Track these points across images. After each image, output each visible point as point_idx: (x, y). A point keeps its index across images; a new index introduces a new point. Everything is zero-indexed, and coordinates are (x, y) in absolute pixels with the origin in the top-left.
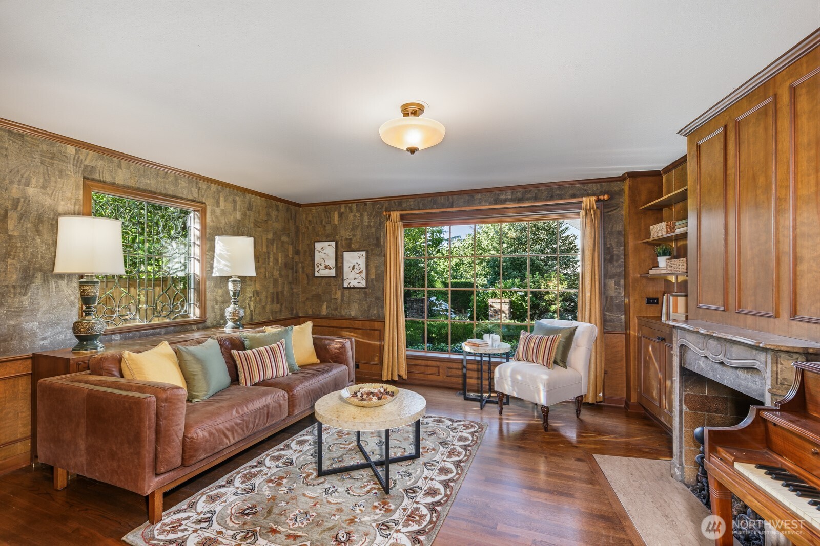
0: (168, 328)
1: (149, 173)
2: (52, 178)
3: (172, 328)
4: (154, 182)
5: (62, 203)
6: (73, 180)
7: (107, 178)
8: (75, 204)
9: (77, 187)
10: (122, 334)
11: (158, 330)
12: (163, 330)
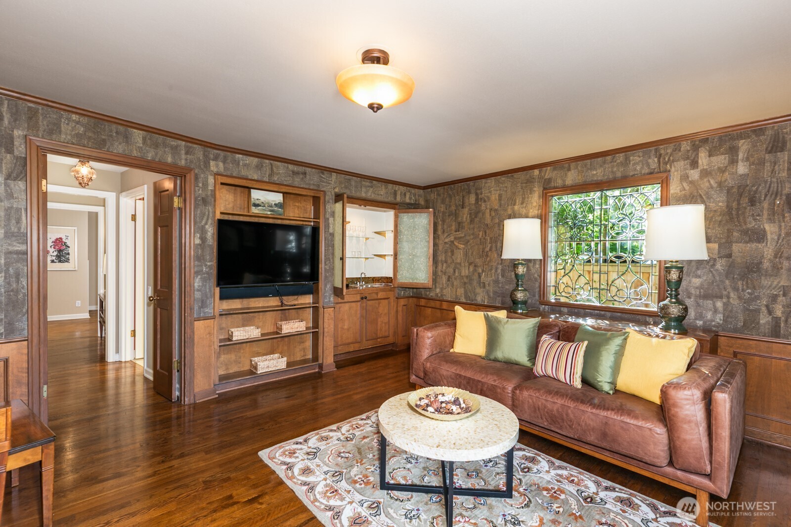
0: (614, 313)
1: (595, 165)
2: (526, 196)
3: (619, 314)
4: (600, 171)
5: (531, 211)
6: (537, 192)
7: (559, 183)
8: (538, 210)
9: (539, 197)
10: (569, 309)
11: (603, 313)
12: (609, 314)
